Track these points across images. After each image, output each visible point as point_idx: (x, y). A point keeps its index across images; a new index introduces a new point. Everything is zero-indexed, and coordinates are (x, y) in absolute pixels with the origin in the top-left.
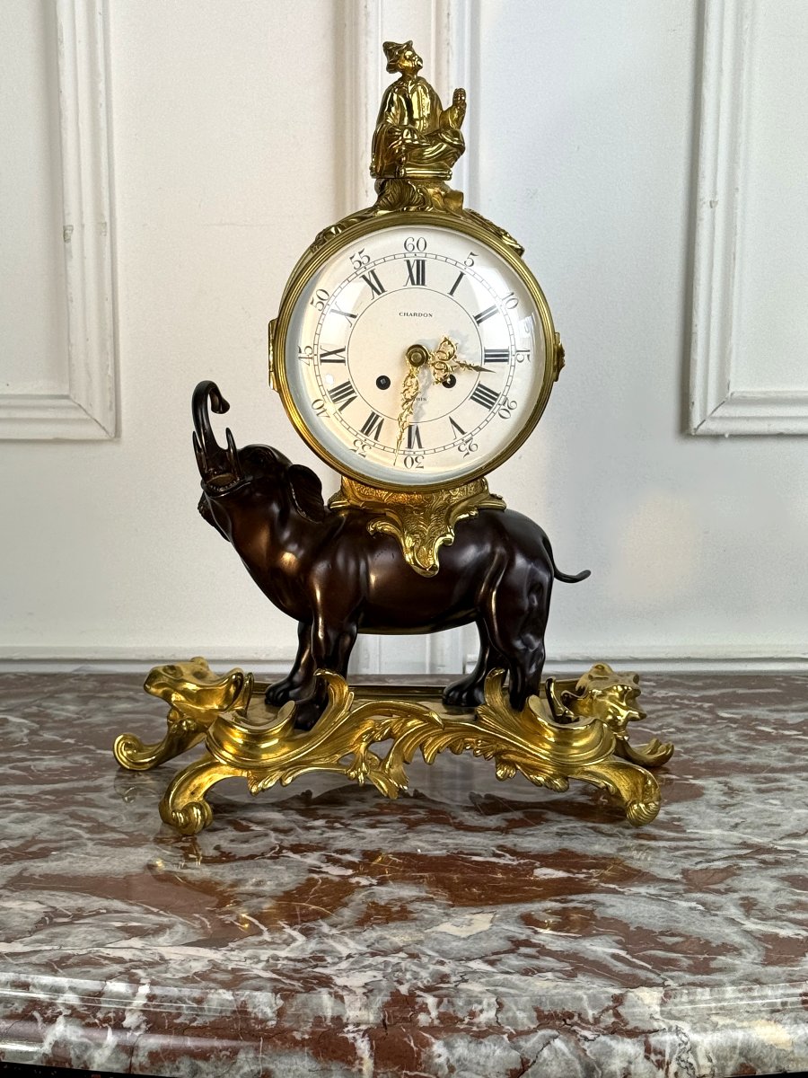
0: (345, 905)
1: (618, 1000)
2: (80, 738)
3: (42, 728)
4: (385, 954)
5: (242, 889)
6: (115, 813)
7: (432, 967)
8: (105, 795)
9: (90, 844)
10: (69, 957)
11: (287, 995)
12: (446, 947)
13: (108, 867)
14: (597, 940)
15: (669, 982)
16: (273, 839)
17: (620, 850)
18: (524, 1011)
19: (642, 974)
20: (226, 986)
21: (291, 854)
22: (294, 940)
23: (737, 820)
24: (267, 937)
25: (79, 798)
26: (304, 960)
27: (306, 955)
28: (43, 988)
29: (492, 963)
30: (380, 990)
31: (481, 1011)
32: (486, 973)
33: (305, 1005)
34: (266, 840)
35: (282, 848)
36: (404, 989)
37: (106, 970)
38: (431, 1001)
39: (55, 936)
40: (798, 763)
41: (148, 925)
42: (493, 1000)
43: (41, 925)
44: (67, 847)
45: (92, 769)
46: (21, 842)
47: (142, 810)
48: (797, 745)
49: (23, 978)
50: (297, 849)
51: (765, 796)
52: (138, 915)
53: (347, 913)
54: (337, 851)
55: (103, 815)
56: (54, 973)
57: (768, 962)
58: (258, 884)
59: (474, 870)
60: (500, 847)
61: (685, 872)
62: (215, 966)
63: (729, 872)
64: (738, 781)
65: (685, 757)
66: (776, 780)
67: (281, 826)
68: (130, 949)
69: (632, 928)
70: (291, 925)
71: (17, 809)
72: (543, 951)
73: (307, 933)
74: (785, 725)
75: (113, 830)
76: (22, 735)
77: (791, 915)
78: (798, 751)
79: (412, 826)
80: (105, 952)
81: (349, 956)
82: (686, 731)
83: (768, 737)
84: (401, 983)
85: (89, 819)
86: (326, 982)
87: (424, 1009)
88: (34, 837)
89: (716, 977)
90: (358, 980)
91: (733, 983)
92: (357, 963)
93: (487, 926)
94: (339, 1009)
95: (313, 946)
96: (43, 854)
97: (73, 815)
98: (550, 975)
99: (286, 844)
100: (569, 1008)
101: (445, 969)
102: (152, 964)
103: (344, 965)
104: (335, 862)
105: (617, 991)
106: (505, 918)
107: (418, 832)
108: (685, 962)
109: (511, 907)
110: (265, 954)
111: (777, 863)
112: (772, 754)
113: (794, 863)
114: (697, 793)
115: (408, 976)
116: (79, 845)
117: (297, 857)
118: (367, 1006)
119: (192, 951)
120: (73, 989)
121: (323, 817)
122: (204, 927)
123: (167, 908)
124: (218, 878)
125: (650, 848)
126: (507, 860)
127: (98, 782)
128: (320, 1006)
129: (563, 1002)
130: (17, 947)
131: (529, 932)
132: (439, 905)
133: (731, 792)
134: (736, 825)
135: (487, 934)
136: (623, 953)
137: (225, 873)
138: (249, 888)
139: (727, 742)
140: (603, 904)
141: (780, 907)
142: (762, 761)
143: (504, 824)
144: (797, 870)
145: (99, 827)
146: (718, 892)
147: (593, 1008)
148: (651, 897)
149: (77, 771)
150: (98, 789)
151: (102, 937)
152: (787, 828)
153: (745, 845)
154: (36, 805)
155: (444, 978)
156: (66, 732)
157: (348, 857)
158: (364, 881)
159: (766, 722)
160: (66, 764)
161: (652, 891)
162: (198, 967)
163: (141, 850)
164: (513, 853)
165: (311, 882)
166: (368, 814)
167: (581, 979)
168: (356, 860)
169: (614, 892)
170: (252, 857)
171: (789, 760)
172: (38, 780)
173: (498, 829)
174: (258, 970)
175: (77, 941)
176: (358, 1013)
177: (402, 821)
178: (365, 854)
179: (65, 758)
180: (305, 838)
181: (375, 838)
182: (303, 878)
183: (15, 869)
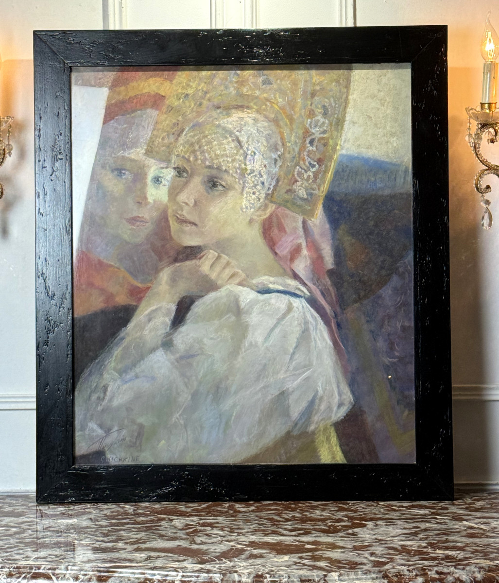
0: (243, 554)
1: (325, 576)
2: (151, 512)
3: (138, 509)
4: (254, 565)
5: (209, 551)
6: (167, 532)
7: (269, 568)
8: (162, 527)
9: (159, 540)
10: (156, 567)
11: (224, 575)
12: (274, 564)
13: (166, 546)
14: (321, 562)
15: (342, 571)
16: (219, 538)
17: (335, 541)
18: (296, 578)
19: (334, 569)
20: (206, 573)
21: (225, 542)
22: (226, 562)
23: (376, 533)
24: (218, 562)
25: (154, 528)
26: (229, 567)
27: (230, 566)
28: (149, 574)
29: (288, 567)
30: (252, 573)
31: (283, 579)
32: (285, 570)
33: (229, 577)
35: (222, 541)
36: (260, 573)
37: (168, 569)
38: (268, 576)
39: (151, 562)
40: (402, 517)
41: (180, 559)
42: (287, 575)
43: (146, 559)
44: (152, 541)
45: (157, 520)
46: (136, 539)
47: (175, 531)
48: (404, 512)
49: (143, 571)
50: (227, 541)
51: (388, 526)
52: (176, 557)
53: (243, 556)
54: (241, 541)
55: (163, 533)
56: (153, 570)
57: (374, 567)
58: (215, 549)
59: (285, 546)
60: (294, 540)
61: (354, 546)
62: (202, 569)
63: (368, 546)
64: (379, 522)
65: (364, 516)
66: (393, 522)
67: (222, 535)
68: (176, 565)
69: (333, 559)
70: (225, 559)
71: (134, 531)
72: (304, 565)
73: (230, 561)
74: (403, 507)
75: (166, 536)
76: (131, 511)
77: (385, 556)
78: (404, 514)
79: (266, 535)
80: (168, 565)
81: (243, 566)
82: (366, 508)
83: (395, 510)
84: (259, 572)
85: (158, 534)
86: (236, 572)
87: (266, 578)
88: (140, 538)
89: (357, 570)
90: (246, 571)
91: (361, 571)
92: (245, 568)
93: (287, 559)
94: (240, 579)
95: (232, 564)
96: (145, 542)
97: (153, 533)
98: (305, 570)
99: (224, 540)
100: (310, 578)
101: (273, 569)
102: (182, 568)
103: (242, 568)
104: (240, 544)
105: (325, 573)
106: (294, 557)
107: (268, 537)
108: (348, 567)
109: (296, 555)
110: (217, 566)
111: (386, 543)
112: (394, 515)
113: (391, 543)
114: (365, 526)
115: (261, 570)
116: (156, 540)
117: (228, 543)
118: (248, 578)
119: (195, 565)
120: (159, 574)
121: (236, 533)
122: (197, 559)
123: (186, 555)
124: (202, 548)
125: (344, 540)
126: (297, 543)
127: (159, 524)
128: (234, 577)
129: (308, 576)
130: (140, 564)
131: (300, 560)
132: (273, 554)
133: (377, 525)
134: (375, 534)
135: (287, 561)
136: (329, 565)
137: (204, 547)
138: (212, 550)
139: (380, 512)
140: (325, 554)
141: (382, 554)
142: (390, 517)
143: (297, 534)
144: (391, 545)
145: (161, 536)
146: (364, 551)
147: (318, 577)
148: (341, 552)
149: (152, 521)
150: (160, 526)
151: (166, 562)
152: (392, 535)
153: (376, 539)
154: (139, 530)
155: (272, 571)
156: (146, 510)
157: (244, 543)
158: (249, 549)
159: (395, 506)
160: (147, 519)
161: (342, 550)
162: (197, 569)
163: (176, 541)
164: (299, 541)
165: (232, 549)
166: (251, 532)
167: (315, 571)
168: (247, 544)
169: (330, 551)
170: (213, 543)
171: (400, 516)
172: (139, 523)
173: (295, 536)
174: (215, 569)
175: (159, 563)
176: (246, 580)
177: (263, 534)
178: (250, 542)
179: (147, 517)
180: (230, 538)
181: (253, 538)
182: (229, 548)
183: (136, 546)
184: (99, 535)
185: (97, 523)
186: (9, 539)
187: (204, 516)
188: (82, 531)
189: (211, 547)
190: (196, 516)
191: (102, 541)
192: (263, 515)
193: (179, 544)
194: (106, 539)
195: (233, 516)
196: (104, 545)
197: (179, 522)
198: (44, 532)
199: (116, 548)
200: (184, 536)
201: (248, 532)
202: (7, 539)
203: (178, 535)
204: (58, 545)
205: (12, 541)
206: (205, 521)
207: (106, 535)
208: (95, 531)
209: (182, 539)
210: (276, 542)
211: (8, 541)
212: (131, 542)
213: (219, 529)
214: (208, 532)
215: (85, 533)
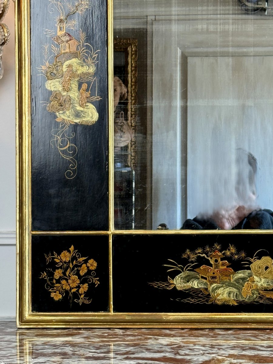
2: (139, 333)
3: (126, 332)
5: (193, 360)
8: (149, 344)
9: (146, 353)
13: (153, 356)
16: (201, 352)
25: (142, 344)
34: (200, 352)
35: (204, 353)
44: (140, 353)
45: (144, 339)
46: (126, 352)
47: (161, 346)
50: (208, 354)
54: (221, 354)
55: (150, 347)
58: (198, 359)
59: (263, 358)
60: (270, 354)
67: (204, 350)
71: (123, 346)
75: (153, 350)
76: (120, 333)
79: (244, 350)
85: (145, 348)
88: (129, 351)
96: (133, 354)
97: (140, 347)
99: (205, 353)
104: (220, 356)
116: (143, 352)
121: (217, 348)
124: (185, 358)
127: (146, 341)
138: (195, 360)
145: (148, 350)
149: (139, 339)
150: (147, 343)
154: (128, 345)
157: (225, 355)
158: (229, 359)
163: (162, 353)
165: (213, 359)
166: (231, 348)
168: (227, 356)
170: (195, 355)
172: (128, 341)
173: (270, 351)
177: (241, 349)
178: (229, 355)
179: (135, 337)
180: (211, 352)
181: (232, 352)
182: (211, 358)
183: (125, 356)
184: (92, 348)
185: (90, 340)
186: (11, 350)
187: (187, 336)
188: (76, 346)
189: (194, 358)
190: (180, 336)
191: (95, 352)
192: (241, 337)
193: (164, 355)
194: (98, 351)
195: (213, 337)
196: (96, 355)
197: (164, 341)
198: (42, 346)
199: (108, 357)
200: (169, 350)
201: (227, 348)
202: (9, 350)
203: (164, 349)
204: (55, 354)
205: (14, 351)
206: (188, 340)
207: (98, 348)
208: (89, 346)
209: (167, 352)
210: (254, 354)
211: (10, 351)
212: (121, 353)
213: (201, 346)
214: (191, 348)
215: (78, 347)
